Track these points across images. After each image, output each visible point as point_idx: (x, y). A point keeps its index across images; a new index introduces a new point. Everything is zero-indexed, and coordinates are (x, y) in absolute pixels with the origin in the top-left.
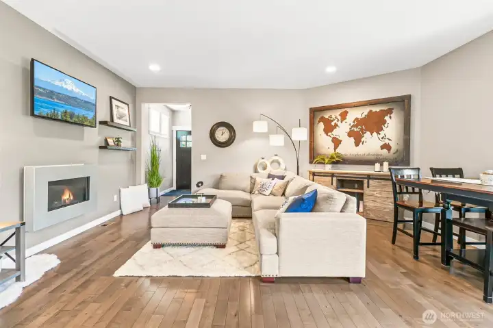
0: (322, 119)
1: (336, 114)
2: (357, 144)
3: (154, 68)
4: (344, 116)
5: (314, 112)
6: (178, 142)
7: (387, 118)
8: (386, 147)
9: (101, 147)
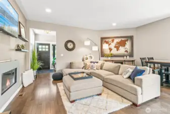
0: (105, 42)
1: (110, 40)
2: (117, 50)
3: (48, 10)
4: (113, 41)
5: (102, 39)
6: (38, 48)
7: (126, 42)
8: (126, 51)
9: (16, 50)
